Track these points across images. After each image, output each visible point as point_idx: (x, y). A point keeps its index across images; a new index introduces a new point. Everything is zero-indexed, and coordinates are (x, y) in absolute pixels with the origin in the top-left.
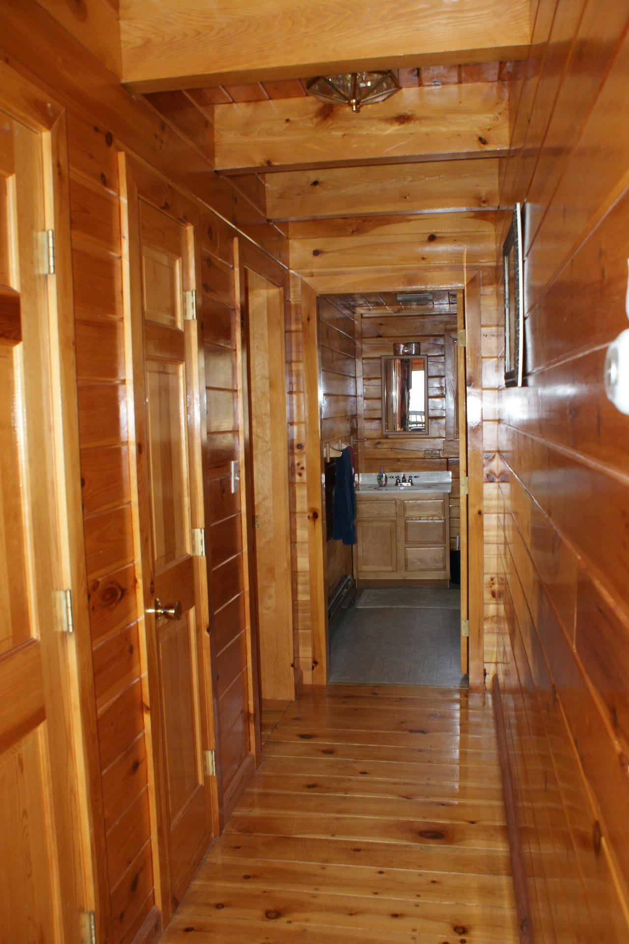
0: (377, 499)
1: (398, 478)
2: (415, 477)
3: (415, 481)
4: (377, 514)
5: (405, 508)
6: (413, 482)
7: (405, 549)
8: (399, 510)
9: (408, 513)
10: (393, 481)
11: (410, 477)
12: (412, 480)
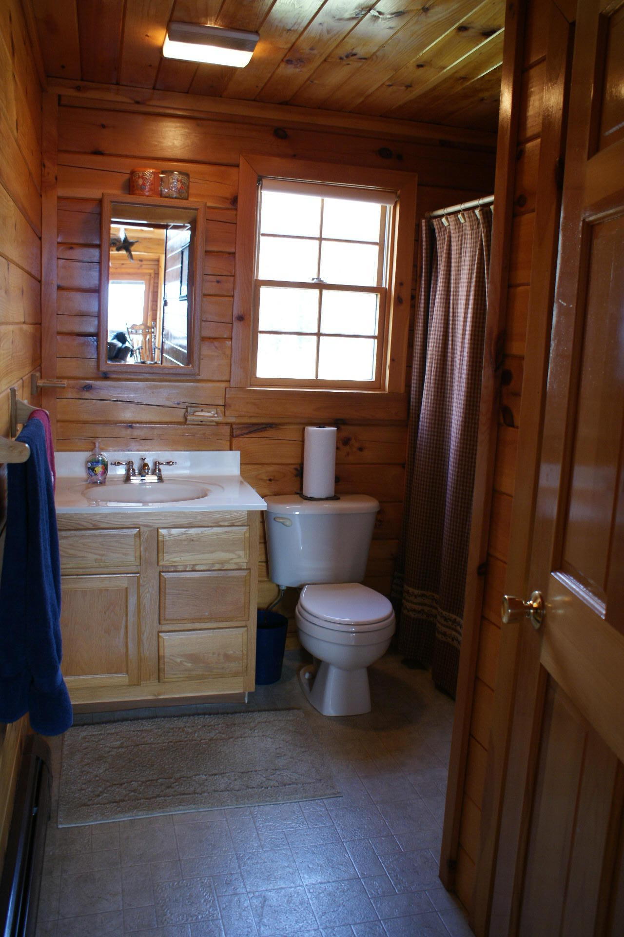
0: (94, 525)
1: (129, 464)
2: (168, 463)
3: (166, 471)
4: (96, 560)
5: (160, 546)
6: (164, 474)
7: (158, 635)
8: (145, 550)
9: (167, 557)
10: (121, 471)
11: (156, 464)
12: (159, 470)
